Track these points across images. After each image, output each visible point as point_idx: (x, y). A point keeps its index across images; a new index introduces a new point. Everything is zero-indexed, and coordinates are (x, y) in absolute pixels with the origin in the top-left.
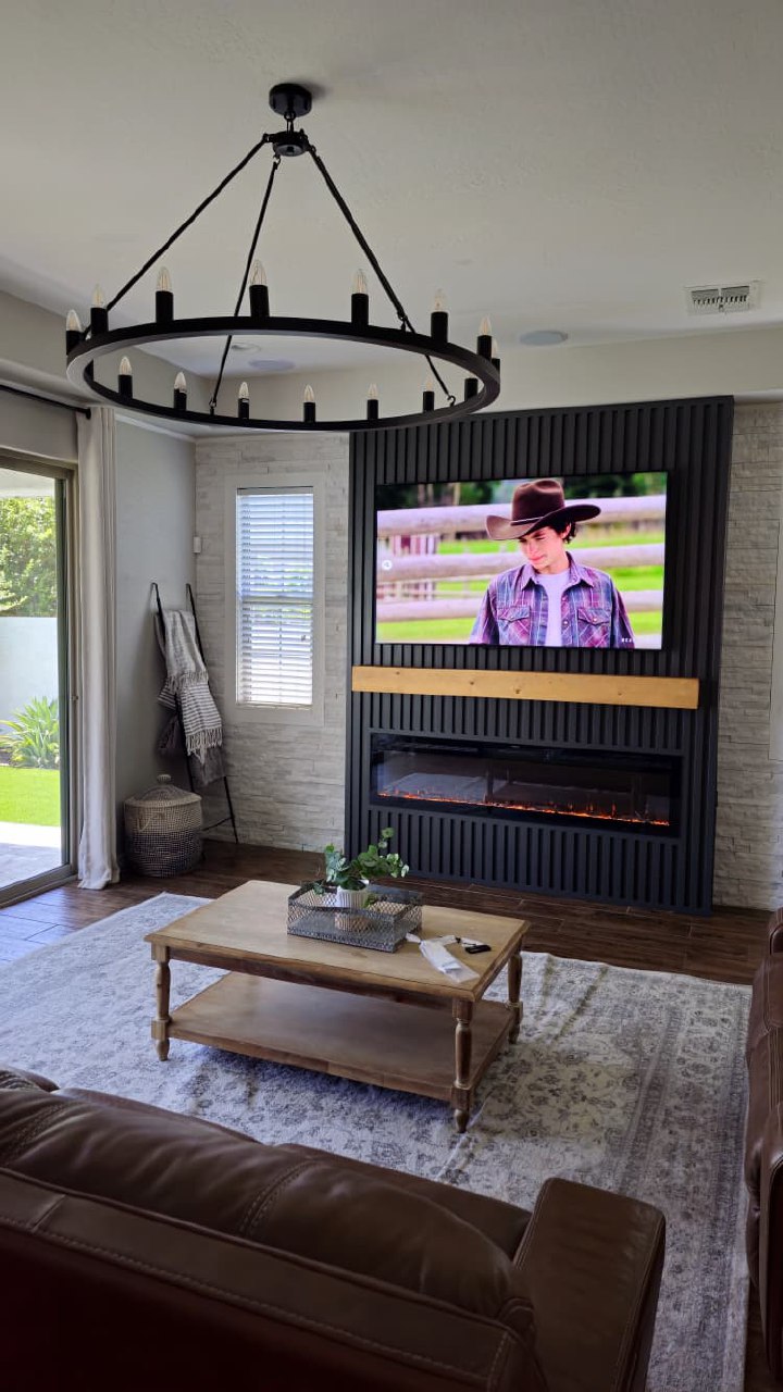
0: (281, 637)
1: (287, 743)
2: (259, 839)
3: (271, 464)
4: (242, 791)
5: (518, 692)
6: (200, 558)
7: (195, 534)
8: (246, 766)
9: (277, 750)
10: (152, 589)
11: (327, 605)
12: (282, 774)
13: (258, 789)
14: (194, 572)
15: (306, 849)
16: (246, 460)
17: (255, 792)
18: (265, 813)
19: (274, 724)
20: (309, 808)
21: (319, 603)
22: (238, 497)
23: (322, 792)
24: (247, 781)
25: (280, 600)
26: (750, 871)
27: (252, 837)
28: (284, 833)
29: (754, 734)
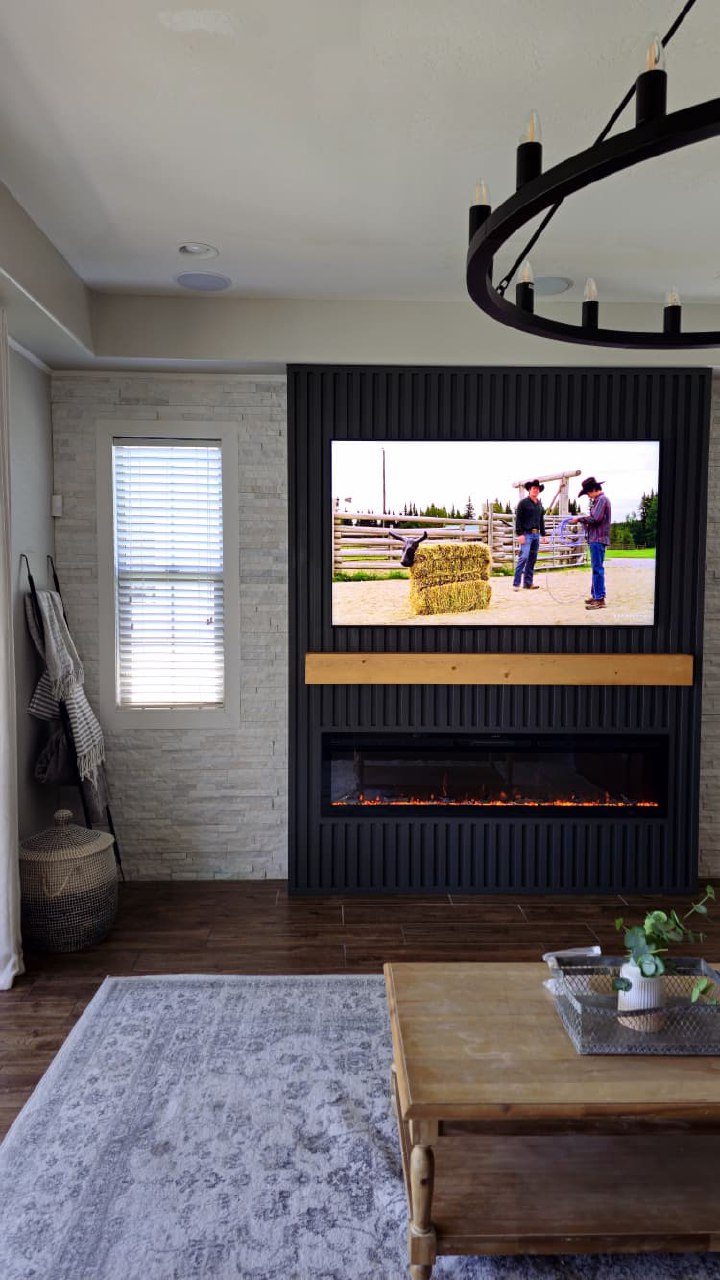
0: (173, 621)
1: (190, 751)
2: (152, 872)
3: (161, 409)
4: (126, 816)
5: (507, 675)
6: (59, 523)
7: (53, 493)
8: (133, 784)
9: (175, 761)
10: (21, 561)
11: (242, 582)
12: (183, 789)
13: (150, 811)
14: (53, 542)
15: (219, 877)
16: (128, 401)
17: (146, 815)
18: (159, 840)
19: (172, 730)
20: (221, 828)
21: (232, 581)
22: (113, 448)
23: (236, 807)
24: (133, 803)
25: (172, 575)
26: (712, 840)
27: (143, 872)
28: (189, 860)
29: (713, 706)
